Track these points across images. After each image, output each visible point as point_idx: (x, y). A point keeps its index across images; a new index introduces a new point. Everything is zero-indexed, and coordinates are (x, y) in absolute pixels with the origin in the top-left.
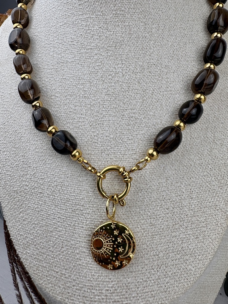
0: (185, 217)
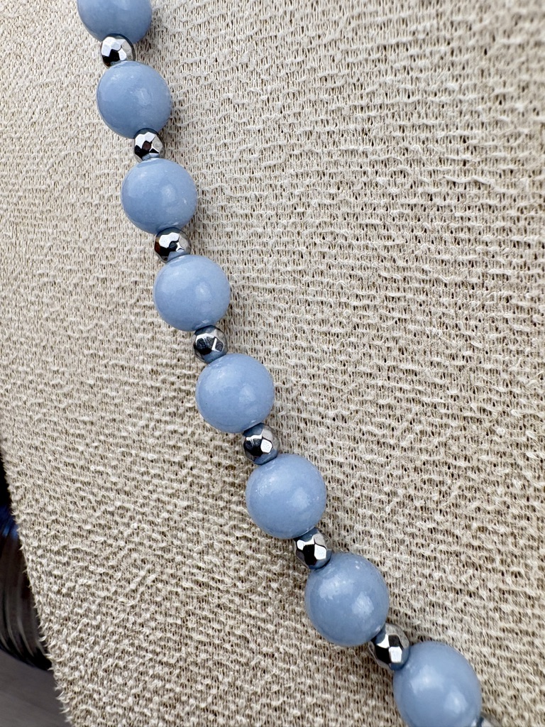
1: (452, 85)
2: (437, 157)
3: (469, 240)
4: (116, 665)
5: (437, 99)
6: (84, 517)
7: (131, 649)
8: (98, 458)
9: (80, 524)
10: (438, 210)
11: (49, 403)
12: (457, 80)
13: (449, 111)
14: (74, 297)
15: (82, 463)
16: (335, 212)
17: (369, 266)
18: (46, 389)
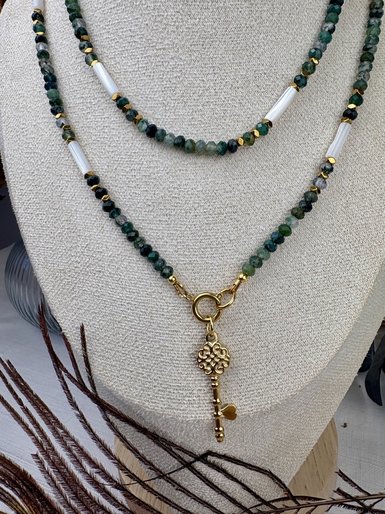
0: (306, 297)
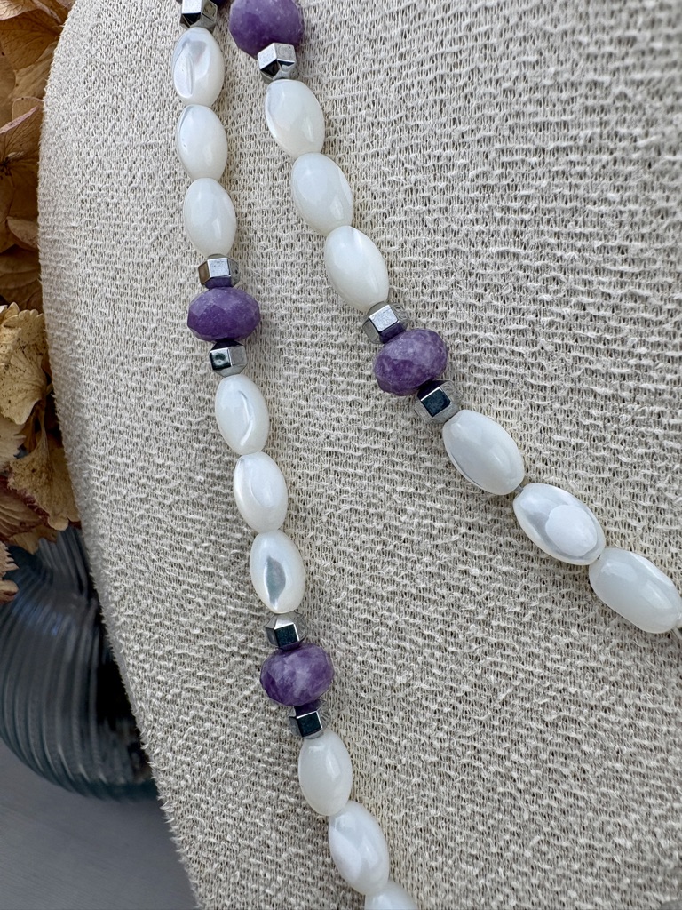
1: (612, 195)
2: (593, 267)
3: (623, 353)
4: (226, 775)
5: (595, 209)
6: (192, 620)
7: (242, 759)
8: (208, 560)
9: (187, 628)
10: (591, 320)
11: (153, 499)
12: (618, 191)
13: (609, 222)
14: (183, 386)
15: (190, 563)
16: (480, 314)
17: (515, 372)
18: (150, 484)
